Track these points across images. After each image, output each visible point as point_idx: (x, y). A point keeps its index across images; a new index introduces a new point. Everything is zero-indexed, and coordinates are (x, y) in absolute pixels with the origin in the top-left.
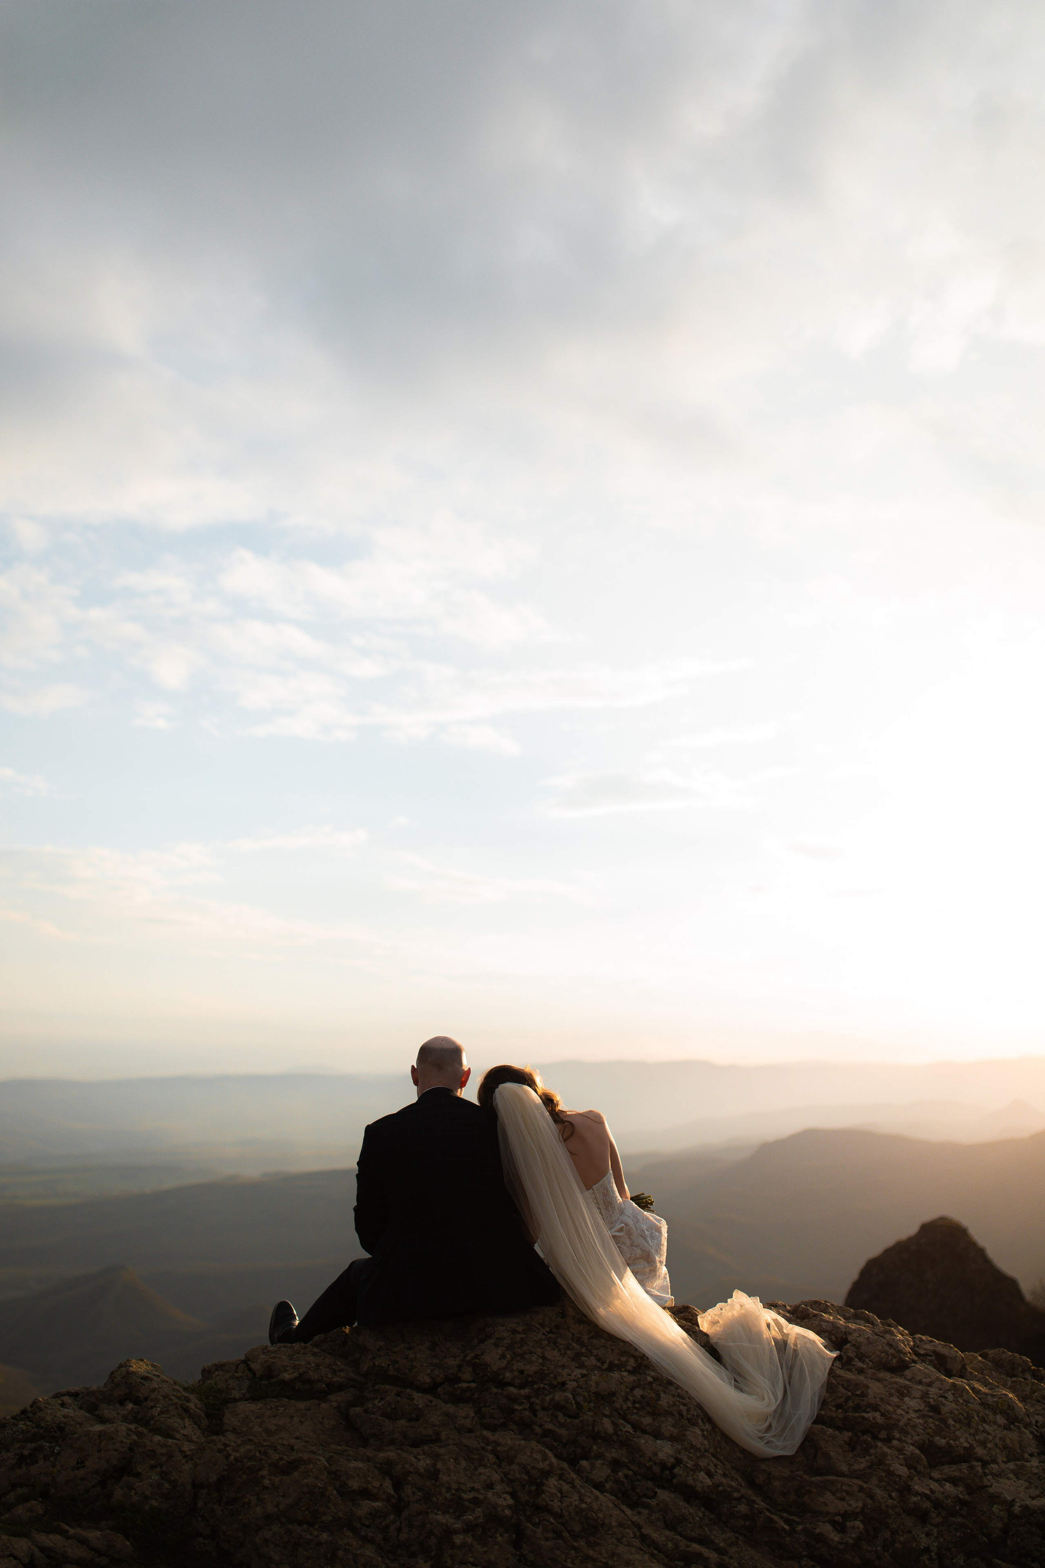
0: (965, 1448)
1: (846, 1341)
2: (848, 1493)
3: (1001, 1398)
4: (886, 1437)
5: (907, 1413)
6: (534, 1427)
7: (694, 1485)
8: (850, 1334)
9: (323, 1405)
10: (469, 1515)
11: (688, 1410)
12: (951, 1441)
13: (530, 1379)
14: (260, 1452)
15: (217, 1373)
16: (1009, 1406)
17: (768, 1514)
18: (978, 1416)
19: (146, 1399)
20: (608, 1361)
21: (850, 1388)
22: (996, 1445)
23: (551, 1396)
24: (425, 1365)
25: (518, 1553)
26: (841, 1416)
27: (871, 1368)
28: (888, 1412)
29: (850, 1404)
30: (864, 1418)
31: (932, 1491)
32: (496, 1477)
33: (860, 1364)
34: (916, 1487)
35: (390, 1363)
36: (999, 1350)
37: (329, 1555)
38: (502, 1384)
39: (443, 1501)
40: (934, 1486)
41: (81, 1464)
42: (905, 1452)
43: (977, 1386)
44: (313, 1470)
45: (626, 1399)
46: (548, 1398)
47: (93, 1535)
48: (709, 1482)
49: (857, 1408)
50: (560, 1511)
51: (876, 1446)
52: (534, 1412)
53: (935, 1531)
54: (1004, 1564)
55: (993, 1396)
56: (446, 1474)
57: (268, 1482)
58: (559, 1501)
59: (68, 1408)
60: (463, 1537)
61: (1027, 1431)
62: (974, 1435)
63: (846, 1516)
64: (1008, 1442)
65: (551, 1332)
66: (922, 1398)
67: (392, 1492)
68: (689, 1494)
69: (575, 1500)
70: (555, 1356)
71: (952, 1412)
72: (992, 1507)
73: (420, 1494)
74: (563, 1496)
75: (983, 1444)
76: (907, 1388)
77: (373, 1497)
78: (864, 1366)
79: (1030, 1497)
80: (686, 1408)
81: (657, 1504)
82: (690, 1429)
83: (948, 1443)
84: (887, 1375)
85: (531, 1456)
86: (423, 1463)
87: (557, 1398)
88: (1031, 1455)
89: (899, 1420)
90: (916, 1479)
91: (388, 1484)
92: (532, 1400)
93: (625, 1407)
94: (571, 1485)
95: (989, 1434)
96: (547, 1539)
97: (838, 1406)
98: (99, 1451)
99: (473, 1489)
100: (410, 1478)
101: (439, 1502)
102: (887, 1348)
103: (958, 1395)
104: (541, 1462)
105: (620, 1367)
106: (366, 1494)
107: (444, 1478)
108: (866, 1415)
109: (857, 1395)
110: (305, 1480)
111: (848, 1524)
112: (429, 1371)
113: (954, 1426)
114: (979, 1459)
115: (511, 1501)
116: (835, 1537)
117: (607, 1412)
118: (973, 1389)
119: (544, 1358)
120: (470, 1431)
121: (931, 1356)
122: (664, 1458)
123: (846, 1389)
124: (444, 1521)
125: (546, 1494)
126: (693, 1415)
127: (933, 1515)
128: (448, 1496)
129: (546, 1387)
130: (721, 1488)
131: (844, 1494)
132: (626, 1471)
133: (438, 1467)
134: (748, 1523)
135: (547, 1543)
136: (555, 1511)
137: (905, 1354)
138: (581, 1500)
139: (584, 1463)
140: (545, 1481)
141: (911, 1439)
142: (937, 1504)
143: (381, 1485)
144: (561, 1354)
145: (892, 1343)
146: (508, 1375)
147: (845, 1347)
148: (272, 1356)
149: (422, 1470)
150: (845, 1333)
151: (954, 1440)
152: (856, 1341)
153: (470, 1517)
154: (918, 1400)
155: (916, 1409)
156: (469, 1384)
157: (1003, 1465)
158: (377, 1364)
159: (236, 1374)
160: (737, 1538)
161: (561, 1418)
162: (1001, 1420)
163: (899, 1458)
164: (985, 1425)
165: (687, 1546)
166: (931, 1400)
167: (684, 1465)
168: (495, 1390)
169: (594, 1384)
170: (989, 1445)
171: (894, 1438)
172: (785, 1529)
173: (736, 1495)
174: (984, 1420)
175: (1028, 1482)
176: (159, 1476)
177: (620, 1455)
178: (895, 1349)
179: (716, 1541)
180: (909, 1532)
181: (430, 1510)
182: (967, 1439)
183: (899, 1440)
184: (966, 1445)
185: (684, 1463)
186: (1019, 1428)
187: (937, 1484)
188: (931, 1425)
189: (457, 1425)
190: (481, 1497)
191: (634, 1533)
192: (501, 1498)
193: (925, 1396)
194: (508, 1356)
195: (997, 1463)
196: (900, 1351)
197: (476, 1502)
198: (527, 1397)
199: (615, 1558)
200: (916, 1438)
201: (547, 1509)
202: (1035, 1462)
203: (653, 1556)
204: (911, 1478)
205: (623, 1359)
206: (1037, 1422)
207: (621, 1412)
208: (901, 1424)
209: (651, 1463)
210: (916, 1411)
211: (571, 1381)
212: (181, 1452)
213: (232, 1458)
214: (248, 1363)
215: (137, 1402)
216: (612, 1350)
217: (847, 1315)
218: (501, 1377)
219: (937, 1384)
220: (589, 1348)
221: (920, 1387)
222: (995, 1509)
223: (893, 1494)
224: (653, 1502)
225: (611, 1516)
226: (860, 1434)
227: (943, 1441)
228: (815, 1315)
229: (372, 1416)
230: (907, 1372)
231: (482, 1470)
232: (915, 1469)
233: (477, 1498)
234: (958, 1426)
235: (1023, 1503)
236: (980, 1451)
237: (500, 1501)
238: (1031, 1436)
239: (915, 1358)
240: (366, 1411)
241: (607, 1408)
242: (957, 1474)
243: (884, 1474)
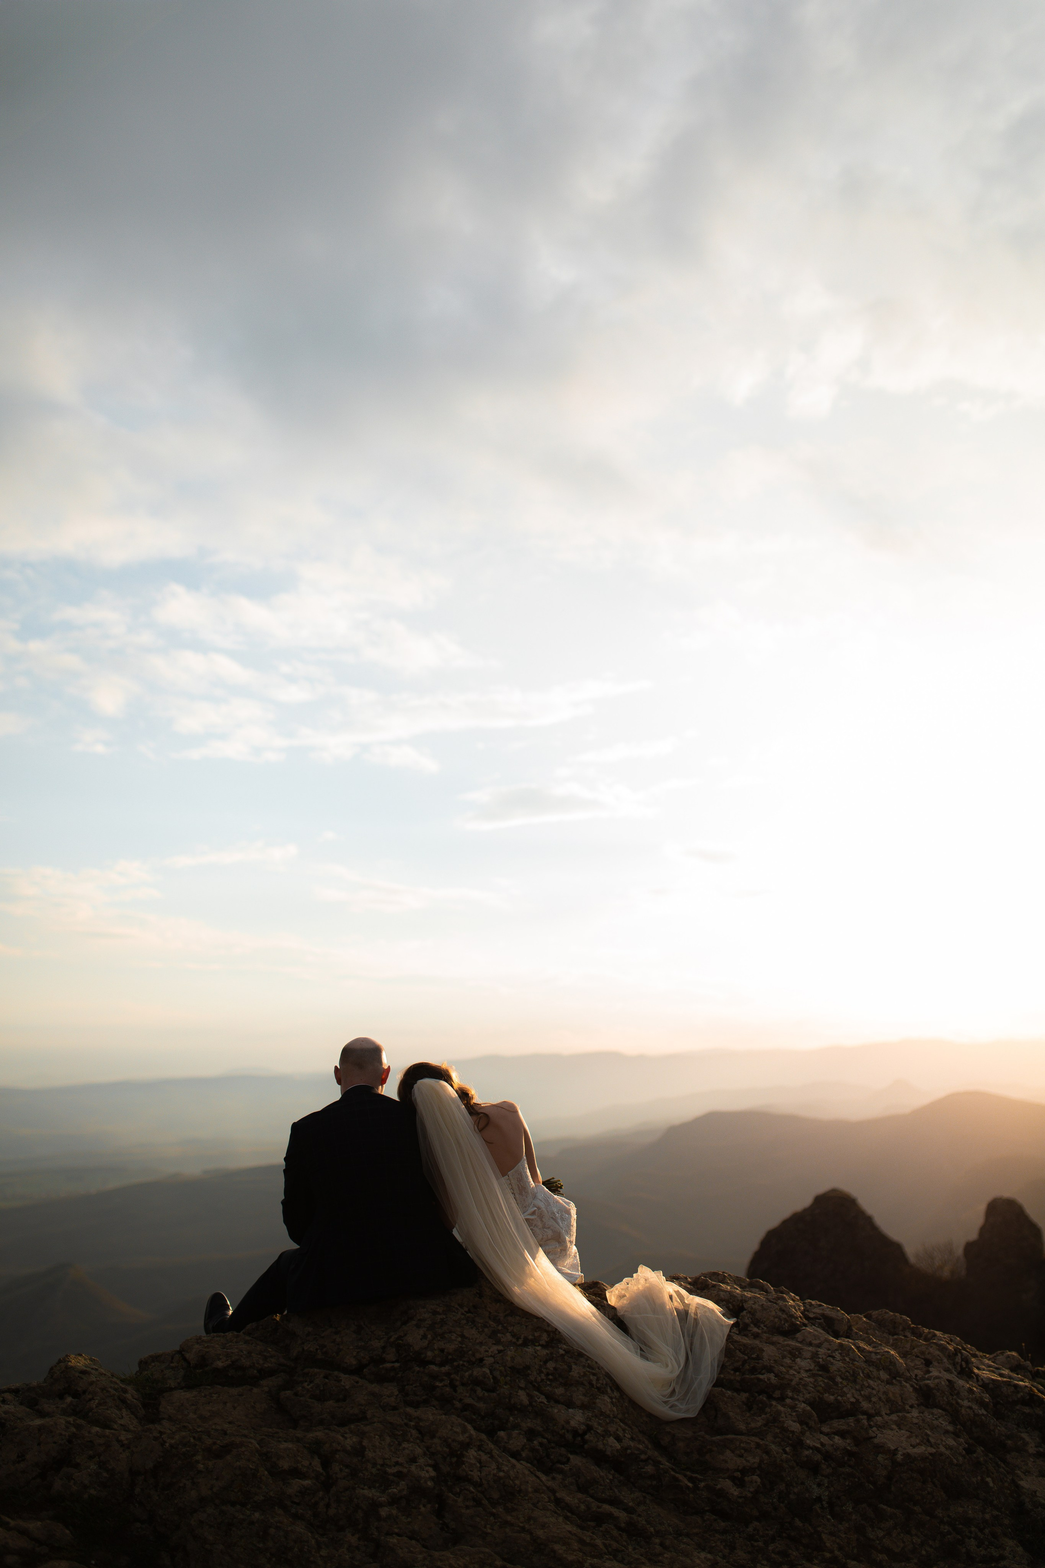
0: (852, 1403)
1: (742, 1309)
2: (746, 1450)
3: (883, 1355)
4: (780, 1396)
5: (799, 1373)
6: (454, 1402)
7: (604, 1449)
8: (746, 1301)
9: (255, 1390)
10: (394, 1488)
11: (598, 1380)
12: (839, 1398)
13: (450, 1357)
14: (194, 1438)
15: (153, 1364)
16: (891, 1362)
17: (672, 1473)
18: (863, 1373)
19: (84, 1392)
20: (522, 1337)
21: (746, 1352)
22: (880, 1399)
23: (470, 1372)
24: (351, 1347)
25: (441, 1522)
26: (738, 1378)
27: (765, 1332)
28: (781, 1372)
29: (747, 1367)
30: (759, 1380)
31: (822, 1444)
32: (419, 1451)
33: (755, 1330)
34: (808, 1441)
35: (318, 1347)
36: (882, 1311)
37: (261, 1533)
38: (424, 1363)
39: (369, 1477)
40: (824, 1439)
41: (21, 1457)
42: (797, 1409)
43: (862, 1345)
44: (245, 1453)
45: (541, 1372)
46: (467, 1373)
47: (33, 1526)
48: (618, 1446)
49: (753, 1370)
50: (479, 1480)
51: (771, 1405)
52: (454, 1388)
53: (826, 1481)
54: (889, 1509)
55: (876, 1353)
56: (372, 1451)
57: (202, 1466)
58: (478, 1471)
59: (9, 1404)
60: (389, 1510)
61: (908, 1385)
62: (860, 1391)
63: (744, 1471)
64: (891, 1395)
65: (469, 1312)
66: (811, 1358)
67: (320, 1470)
68: (599, 1458)
69: (494, 1470)
70: (473, 1334)
71: (839, 1370)
72: (878, 1456)
73: (347, 1470)
74: (482, 1466)
75: (868, 1398)
76: (799, 1350)
77: (303, 1476)
78: (760, 1331)
79: (911, 1445)
80: (595, 1377)
81: (570, 1469)
82: (600, 1397)
83: (836, 1399)
84: (780, 1339)
85: (451, 1430)
86: (350, 1441)
87: (475, 1373)
88: (912, 1406)
89: (791, 1380)
90: (808, 1434)
91: (316, 1463)
92: (452, 1376)
93: (539, 1379)
94: (489, 1455)
95: (873, 1389)
96: (467, 1507)
97: (736, 1370)
98: (39, 1444)
99: (397, 1463)
100: (337, 1456)
101: (366, 1478)
102: (780, 1314)
103: (844, 1354)
104: (461, 1435)
105: (534, 1342)
106: (296, 1473)
107: (369, 1454)
108: (761, 1377)
109: (753, 1359)
110: (238, 1463)
111: (746, 1479)
112: (355, 1354)
113: (841, 1383)
114: (865, 1413)
115: (433, 1473)
116: (735, 1492)
117: (522, 1385)
118: (858, 1348)
119: (463, 1336)
120: (395, 1408)
121: (820, 1319)
122: (576, 1426)
123: (743, 1353)
124: (370, 1495)
125: (466, 1464)
126: (602, 1384)
127: (824, 1466)
128: (374, 1471)
129: (465, 1363)
130: (629, 1451)
131: (743, 1451)
132: (540, 1439)
133: (364, 1444)
134: (654, 1483)
135: (468, 1511)
136: (475, 1480)
137: (796, 1318)
138: (499, 1469)
139: (502, 1433)
140: (465, 1453)
141: (803, 1397)
142: (827, 1456)
143: (310, 1464)
144: (478, 1332)
145: (785, 1309)
146: (429, 1354)
147: (742, 1314)
148: (206, 1345)
149: (349, 1448)
150: (741, 1301)
151: (842, 1396)
152: (752, 1308)
153: (395, 1490)
154: (808, 1360)
155: (807, 1369)
156: (392, 1364)
157: (886, 1417)
158: (306, 1348)
159: (172, 1365)
160: (645, 1497)
161: (480, 1392)
162: (884, 1375)
163: (792, 1415)
164: (869, 1381)
165: (599, 1507)
166: (820, 1360)
167: (595, 1431)
168: (417, 1369)
169: (509, 1359)
170: (873, 1399)
171: (788, 1397)
172: (688, 1487)
173: (643, 1457)
174: (868, 1376)
175: (909, 1432)
176: (97, 1466)
177: (535, 1425)
178: (787, 1314)
179: (625, 1501)
180: (802, 1483)
181: (357, 1486)
182: (853, 1395)
183: (792, 1398)
184: (852, 1400)
185: (595, 1429)
186: (900, 1382)
187: (826, 1438)
188: (821, 1383)
189: (382, 1404)
190: (405, 1470)
191: (549, 1498)
192: (423, 1470)
193: (815, 1356)
194: (429, 1336)
195: (881, 1416)
196: (792, 1316)
197: (400, 1475)
198: (448, 1374)
199: (532, 1522)
200: (808, 1396)
201: (467, 1479)
202: (915, 1413)
203: (566, 1518)
204: (803, 1433)
205: (536, 1334)
206: (916, 1375)
207: (536, 1384)
208: (793, 1383)
209: (563, 1431)
210: (807, 1371)
211: (488, 1357)
212: (118, 1441)
213: (167, 1445)
214: (183, 1353)
215: (76, 1395)
216: (526, 1326)
217: (743, 1284)
218: (423, 1356)
219: (826, 1345)
220: (505, 1325)
221: (810, 1348)
222: (880, 1458)
223: (787, 1449)
224: (566, 1468)
225: (528, 1482)
226: (757, 1395)
227: (832, 1397)
228: (714, 1286)
229: (301, 1398)
230: (798, 1335)
231: (405, 1445)
232: (807, 1424)
233: (401, 1472)
234: (845, 1383)
235: (905, 1451)
236: (865, 1405)
237: (423, 1474)
238: (911, 1389)
239: (805, 1321)
240: (296, 1394)
241: (522, 1381)
242: (844, 1427)
243: (778, 1431)
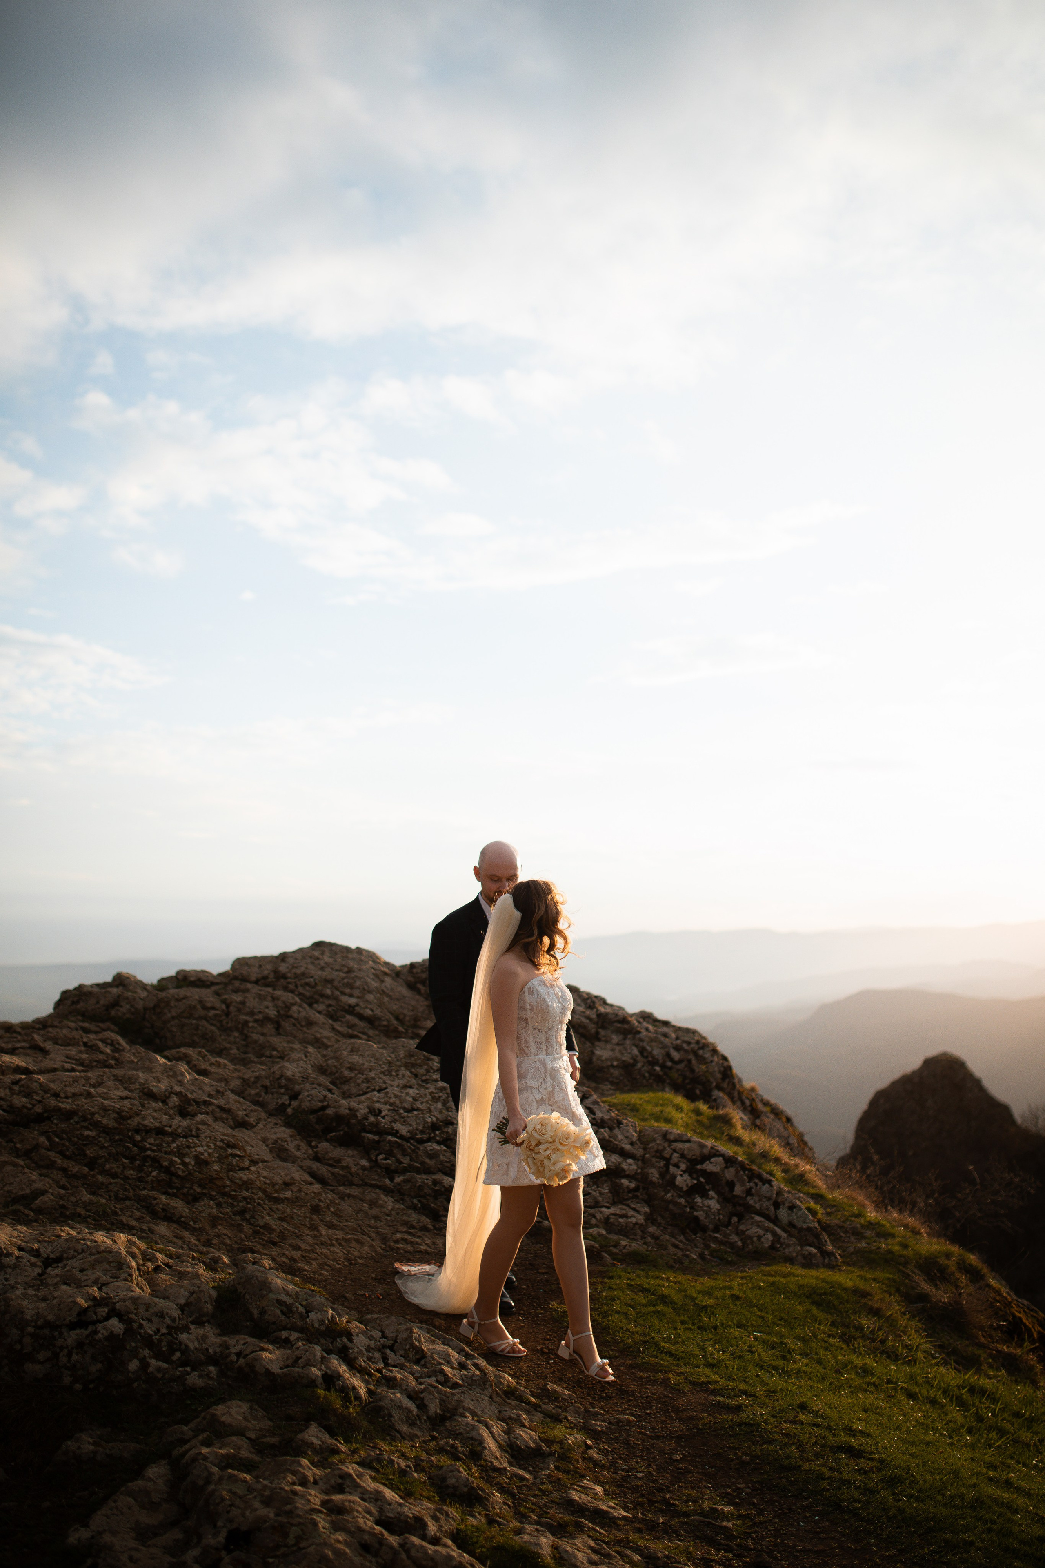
10: (257, 1016)
41: (98, 1002)
48: (370, 1013)
68: (361, 1017)
69: (306, 1015)
74: (299, 1012)
91: (224, 1006)
98: (105, 1000)
99: (260, 1008)
101: (245, 1012)
104: (293, 1001)
106: (213, 1008)
107: (247, 1004)
115: (275, 1013)
124: (245, 1018)
125: (292, 1011)
128: (249, 1010)
132: (333, 1007)
135: (290, 1027)
136: (296, 1017)
138: (309, 1015)
139: (314, 1003)
140: (292, 1007)
161: (307, 988)
176: (129, 1006)
177: (332, 1002)
181: (240, 1014)
190: (263, 1011)
191: (330, 1027)
192: (272, 1011)
201: (291, 1017)
215: (123, 984)
224: (344, 1020)
225: (322, 1021)
233: (261, 1011)
237: (271, 1013)
